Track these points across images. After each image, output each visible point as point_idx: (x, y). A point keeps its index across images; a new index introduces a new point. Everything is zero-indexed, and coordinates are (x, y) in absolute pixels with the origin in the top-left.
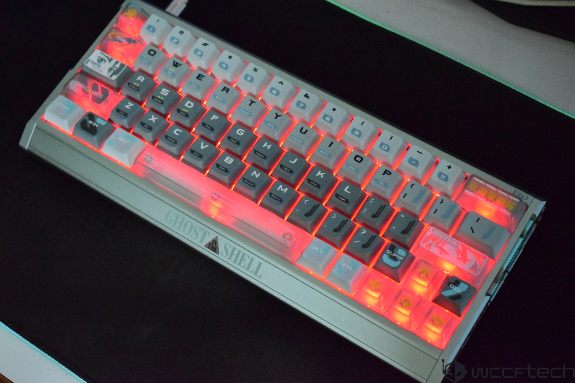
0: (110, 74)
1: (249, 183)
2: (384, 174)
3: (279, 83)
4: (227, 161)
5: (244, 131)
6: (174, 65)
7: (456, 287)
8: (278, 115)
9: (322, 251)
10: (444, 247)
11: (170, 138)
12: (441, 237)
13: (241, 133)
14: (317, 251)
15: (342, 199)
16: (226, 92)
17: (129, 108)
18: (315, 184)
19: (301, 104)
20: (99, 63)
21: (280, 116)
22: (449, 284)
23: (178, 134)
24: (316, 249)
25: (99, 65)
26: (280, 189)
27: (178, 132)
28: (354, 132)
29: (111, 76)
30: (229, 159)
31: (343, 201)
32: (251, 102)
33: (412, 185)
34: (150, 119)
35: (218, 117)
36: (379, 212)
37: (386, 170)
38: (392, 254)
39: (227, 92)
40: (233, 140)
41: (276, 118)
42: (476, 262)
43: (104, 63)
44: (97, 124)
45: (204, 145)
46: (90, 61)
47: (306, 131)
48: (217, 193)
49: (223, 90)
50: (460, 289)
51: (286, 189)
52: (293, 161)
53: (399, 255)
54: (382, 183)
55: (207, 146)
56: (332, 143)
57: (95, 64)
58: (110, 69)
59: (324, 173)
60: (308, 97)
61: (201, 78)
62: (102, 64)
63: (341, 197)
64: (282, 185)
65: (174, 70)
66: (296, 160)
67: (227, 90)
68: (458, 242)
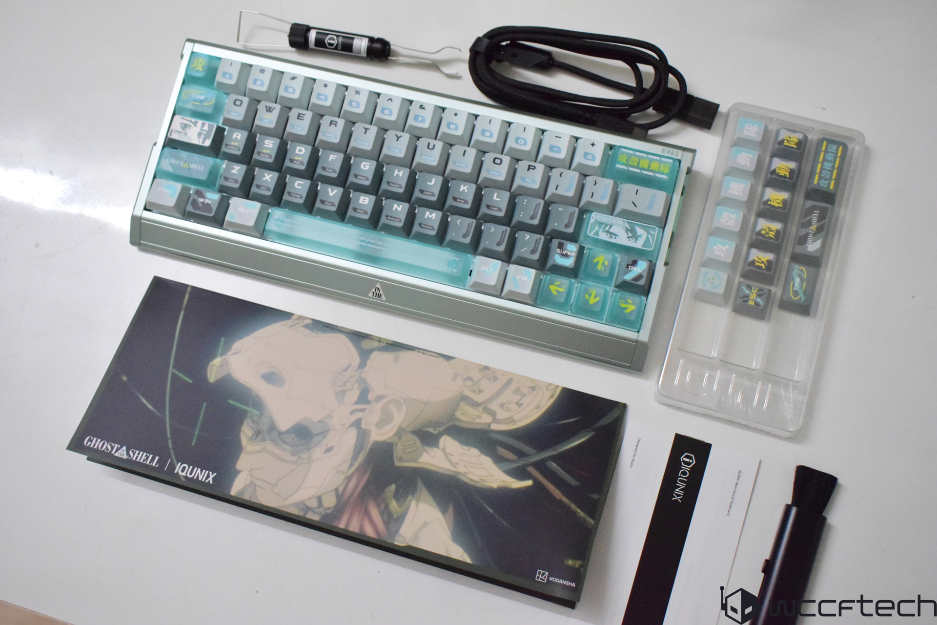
0: (201, 140)
1: (394, 219)
2: (528, 170)
3: (388, 100)
4: (362, 201)
5: (368, 164)
6: (267, 111)
7: (635, 268)
8: (399, 136)
9: (492, 270)
10: (611, 230)
11: (294, 194)
12: (606, 220)
13: (366, 167)
14: (487, 270)
15: (495, 209)
16: (334, 125)
17: (237, 172)
18: (461, 201)
19: (419, 118)
20: (184, 130)
21: (401, 136)
22: (627, 267)
23: (300, 187)
24: (485, 269)
25: (185, 133)
26: (428, 216)
27: (299, 185)
28: (484, 134)
29: (203, 142)
30: (363, 199)
31: (496, 210)
32: (365, 130)
33: (561, 174)
34: (264, 179)
35: (335, 156)
36: (536, 212)
37: (529, 166)
38: (562, 252)
39: (336, 126)
40: (360, 177)
41: (397, 140)
42: (647, 238)
43: (190, 129)
44: (209, 199)
45: (332, 192)
46: (173, 131)
47: (434, 146)
48: (365, 239)
49: (330, 125)
50: (639, 269)
51: (434, 215)
52: (431, 182)
53: (570, 251)
54: (529, 181)
55: (336, 191)
56: (465, 151)
57: (181, 132)
58: (199, 134)
59: (467, 187)
60: (424, 108)
61: (303, 117)
62: (188, 130)
63: (492, 207)
64: (428, 211)
65: (269, 117)
66: (434, 180)
67: (335, 123)
68: (624, 221)
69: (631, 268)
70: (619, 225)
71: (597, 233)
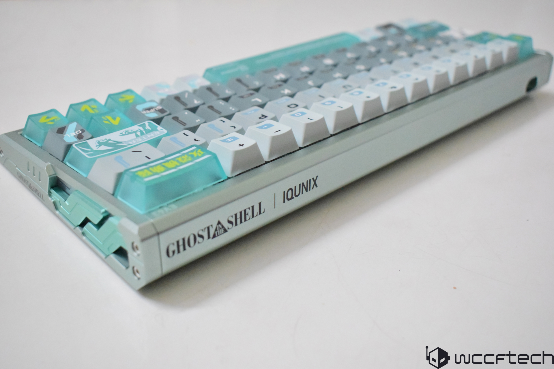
7: (75, 134)
38: (155, 109)
69: (79, 132)
70: (131, 141)
71: (143, 126)
